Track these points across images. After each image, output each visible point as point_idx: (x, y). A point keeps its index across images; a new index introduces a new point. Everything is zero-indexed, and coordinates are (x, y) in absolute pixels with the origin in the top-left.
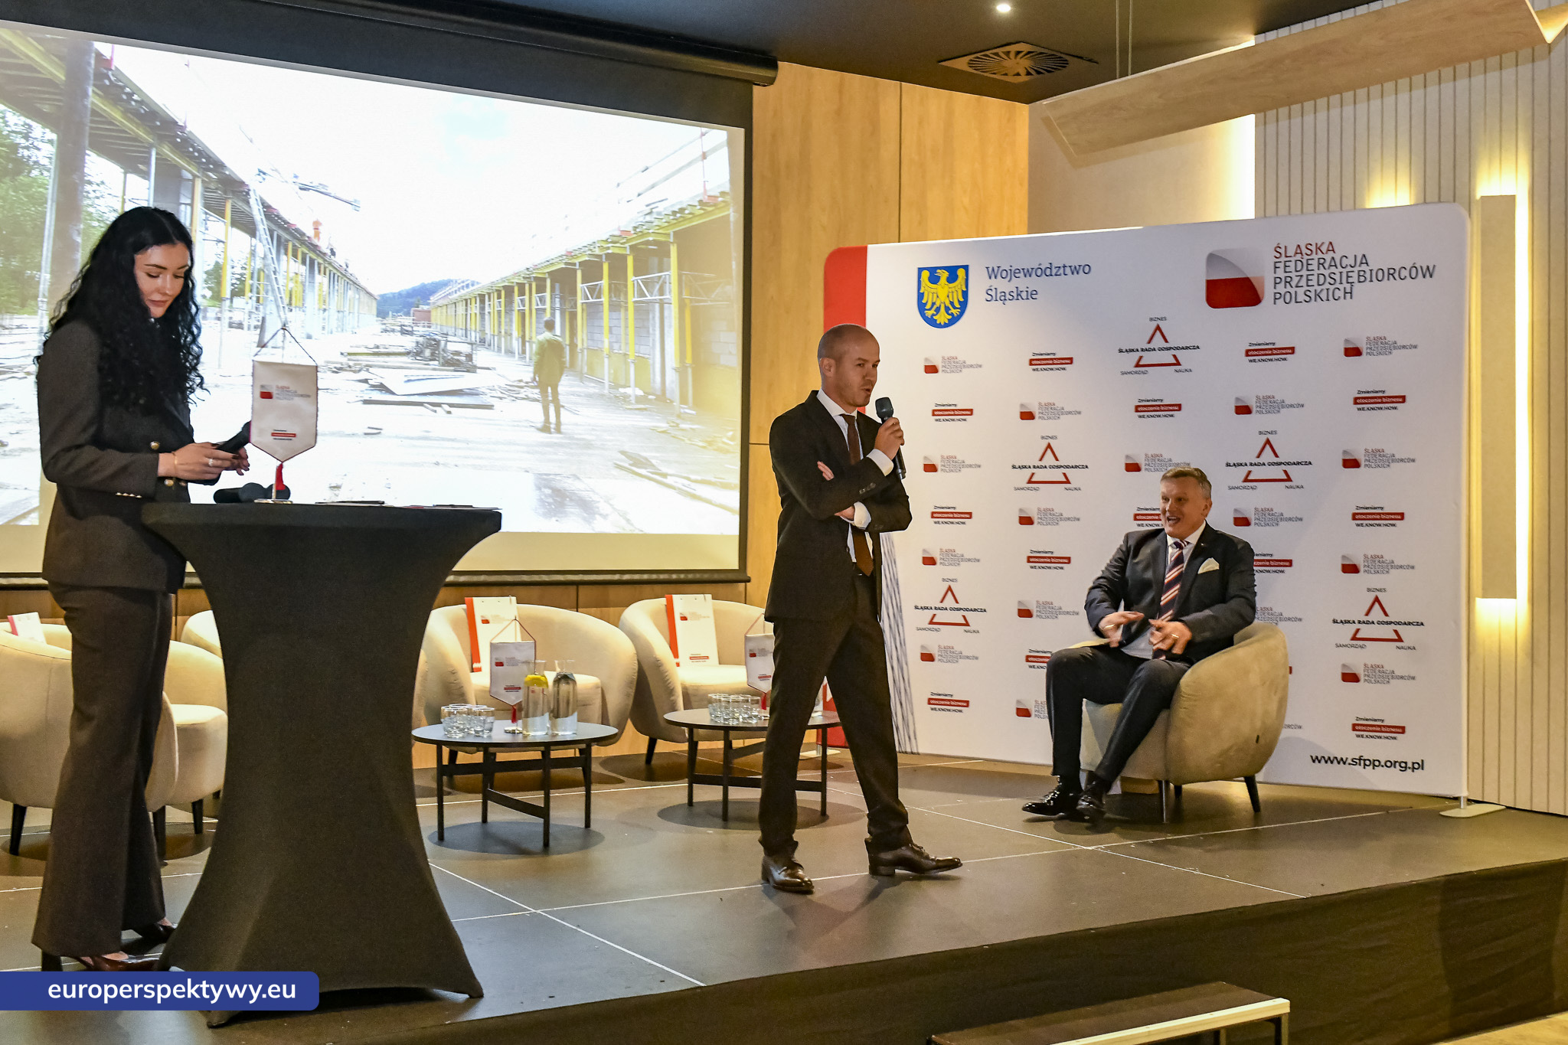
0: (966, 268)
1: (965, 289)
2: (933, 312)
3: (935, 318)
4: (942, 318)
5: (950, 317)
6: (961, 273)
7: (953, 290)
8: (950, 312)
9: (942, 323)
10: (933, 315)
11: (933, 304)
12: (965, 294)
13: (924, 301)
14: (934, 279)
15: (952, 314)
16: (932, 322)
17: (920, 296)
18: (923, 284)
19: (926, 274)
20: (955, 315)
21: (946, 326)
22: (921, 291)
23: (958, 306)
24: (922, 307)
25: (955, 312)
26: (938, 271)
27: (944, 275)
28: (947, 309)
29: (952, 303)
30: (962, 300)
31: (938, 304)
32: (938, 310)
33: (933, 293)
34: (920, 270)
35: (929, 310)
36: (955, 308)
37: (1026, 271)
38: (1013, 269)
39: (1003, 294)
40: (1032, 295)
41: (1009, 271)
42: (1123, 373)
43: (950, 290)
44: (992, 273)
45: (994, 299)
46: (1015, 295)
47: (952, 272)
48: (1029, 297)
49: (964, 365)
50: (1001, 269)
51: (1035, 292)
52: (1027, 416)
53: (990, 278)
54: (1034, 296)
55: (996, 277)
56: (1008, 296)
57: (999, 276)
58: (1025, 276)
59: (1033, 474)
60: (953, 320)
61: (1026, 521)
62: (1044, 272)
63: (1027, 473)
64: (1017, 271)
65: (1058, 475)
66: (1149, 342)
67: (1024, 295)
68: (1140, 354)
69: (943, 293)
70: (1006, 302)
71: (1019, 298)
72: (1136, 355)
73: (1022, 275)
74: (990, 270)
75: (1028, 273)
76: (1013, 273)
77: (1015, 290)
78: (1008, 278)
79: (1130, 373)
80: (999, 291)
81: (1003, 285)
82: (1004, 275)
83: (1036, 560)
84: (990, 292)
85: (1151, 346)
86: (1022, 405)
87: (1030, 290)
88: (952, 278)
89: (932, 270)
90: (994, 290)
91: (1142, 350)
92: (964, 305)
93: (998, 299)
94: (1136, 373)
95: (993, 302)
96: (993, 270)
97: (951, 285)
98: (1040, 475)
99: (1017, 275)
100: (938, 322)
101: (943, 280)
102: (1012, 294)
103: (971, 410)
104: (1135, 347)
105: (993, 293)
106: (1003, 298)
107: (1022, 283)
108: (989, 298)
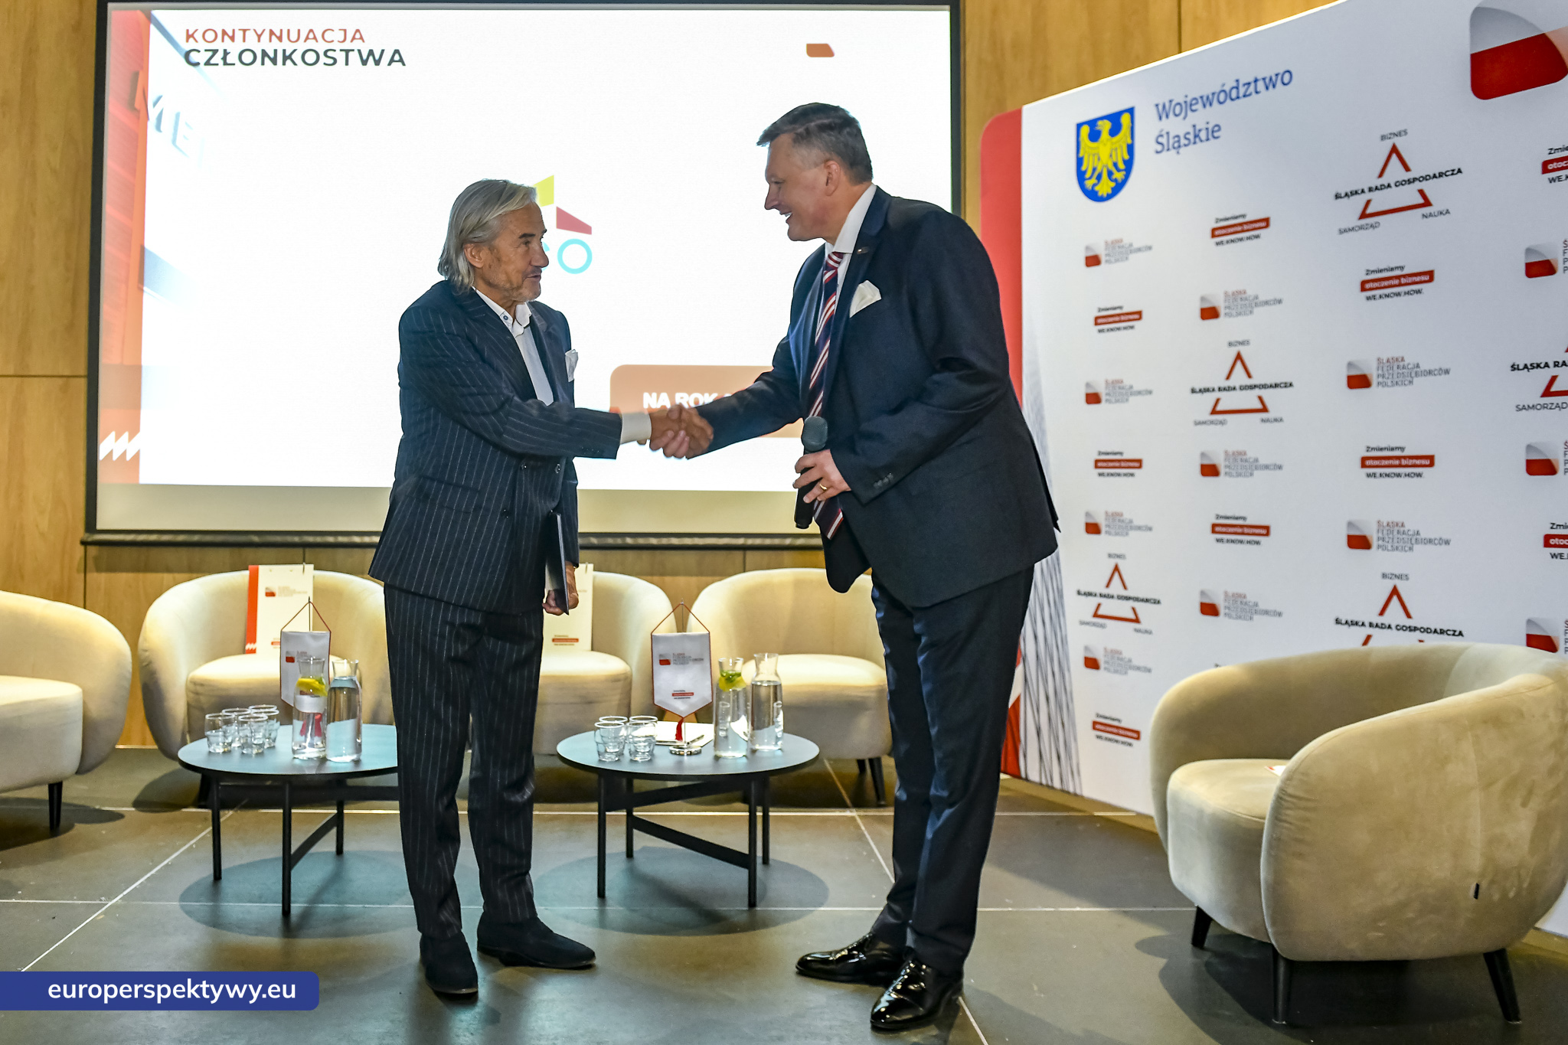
0: (1131, 111)
1: (1130, 142)
2: (1094, 181)
3: (1097, 188)
4: (1104, 188)
5: (1113, 184)
6: (1125, 119)
7: (1117, 145)
8: (1114, 177)
9: (1105, 195)
10: (1094, 185)
11: (1094, 169)
12: (1131, 149)
13: (1083, 168)
14: (1095, 136)
15: (1116, 180)
16: (1092, 195)
17: (1080, 161)
18: (1082, 145)
19: (1085, 130)
20: (1120, 180)
21: (1109, 197)
22: (1081, 155)
23: (1121, 166)
24: (1081, 176)
25: (1119, 176)
26: (1100, 123)
27: (1105, 126)
28: (1110, 174)
29: (1115, 165)
30: (1127, 157)
31: (1099, 170)
32: (1099, 178)
33: (1094, 155)
34: (1079, 126)
35: (1090, 178)
36: (1119, 170)
37: (1205, 99)
38: (1188, 100)
39: (1176, 139)
40: (1214, 132)
41: (1184, 105)
42: (1342, 232)
43: (1114, 147)
44: (1163, 112)
45: (1166, 148)
46: (1191, 137)
47: (1115, 119)
48: (1210, 137)
49: (1132, 250)
50: (1174, 103)
51: (1216, 128)
52: (1210, 313)
53: (1160, 118)
54: (1216, 134)
55: (1167, 116)
56: (1183, 141)
57: (1171, 115)
58: (1204, 106)
59: (1218, 400)
60: (1118, 188)
61: (1210, 470)
62: (1228, 95)
63: (1209, 399)
64: (1194, 102)
65: (1250, 400)
66: (1381, 175)
67: (1203, 135)
68: (1367, 196)
69: (1106, 152)
70: (1182, 150)
71: (1197, 140)
72: (1359, 202)
73: (1199, 106)
74: (1161, 107)
75: (1207, 101)
76: (1189, 106)
77: (1191, 130)
78: (1183, 114)
79: (1353, 229)
80: (1171, 135)
81: (1177, 126)
82: (1178, 109)
83: (1227, 529)
84: (1160, 140)
85: (1384, 181)
86: (1203, 299)
87: (1210, 126)
88: (1115, 131)
89: (1092, 123)
90: (1165, 136)
91: (1370, 190)
92: (1129, 164)
93: (1171, 147)
94: (1361, 228)
95: (1164, 153)
96: (1164, 106)
97: (1116, 139)
98: (1228, 401)
99: (1194, 108)
100: (1100, 194)
101: (1105, 135)
102: (1188, 136)
103: (1139, 313)
104: (1358, 187)
105: (1163, 140)
106: (1176, 145)
107: (1201, 117)
108: (1159, 148)
